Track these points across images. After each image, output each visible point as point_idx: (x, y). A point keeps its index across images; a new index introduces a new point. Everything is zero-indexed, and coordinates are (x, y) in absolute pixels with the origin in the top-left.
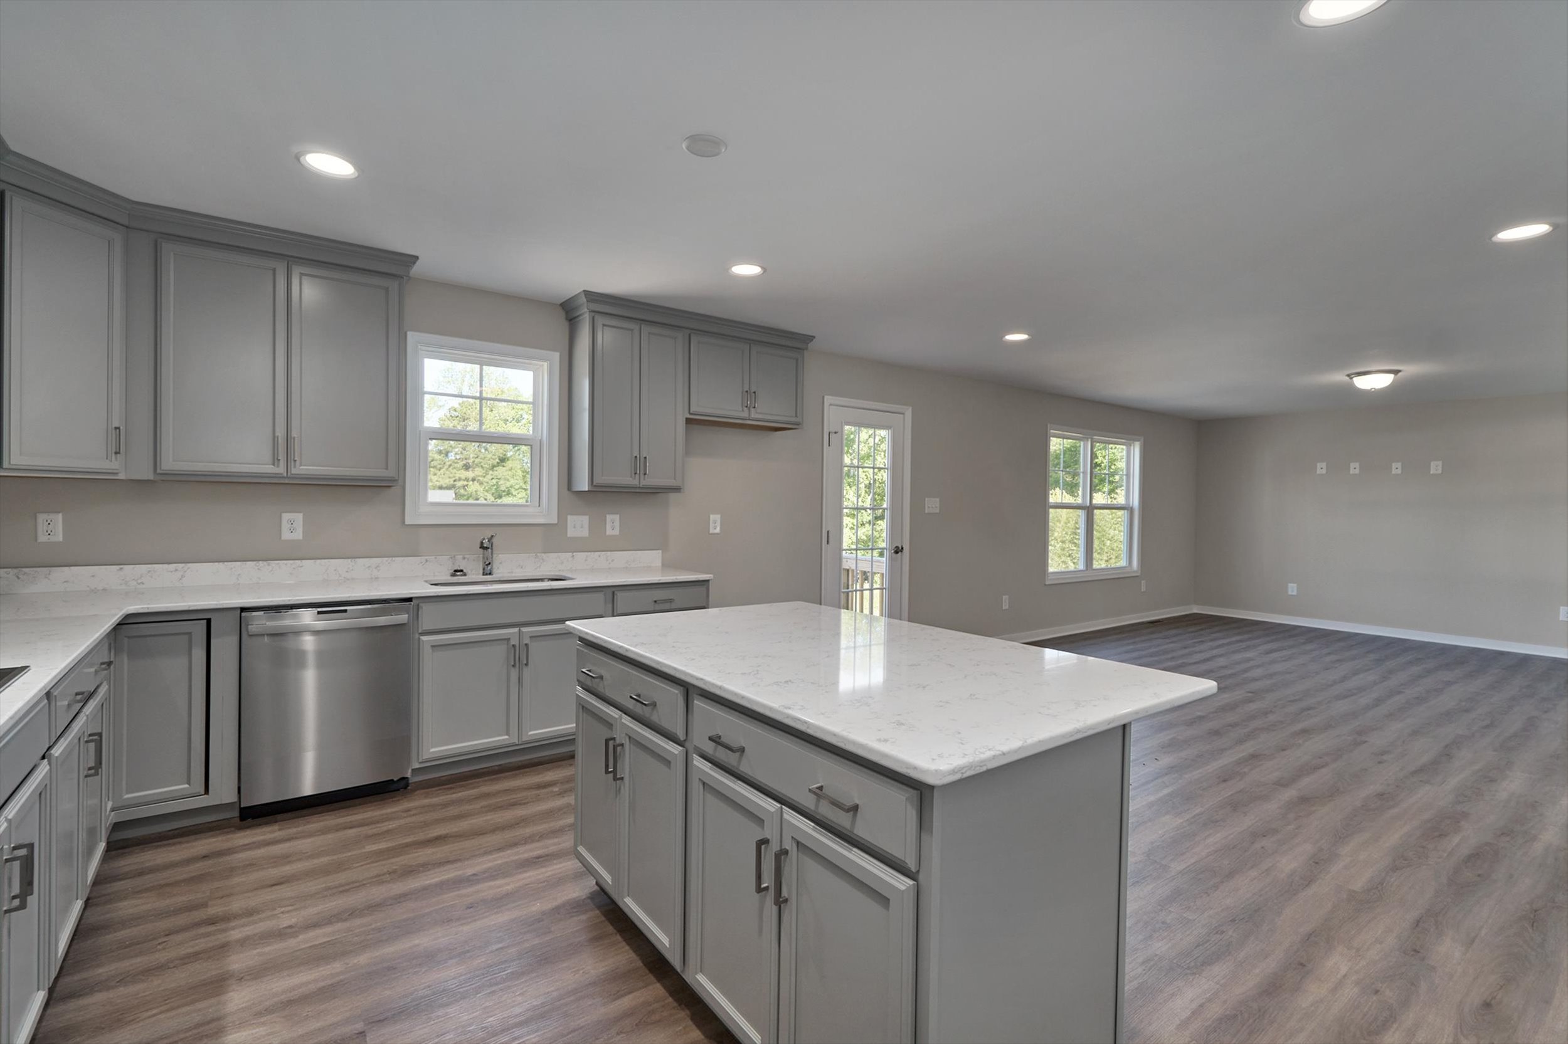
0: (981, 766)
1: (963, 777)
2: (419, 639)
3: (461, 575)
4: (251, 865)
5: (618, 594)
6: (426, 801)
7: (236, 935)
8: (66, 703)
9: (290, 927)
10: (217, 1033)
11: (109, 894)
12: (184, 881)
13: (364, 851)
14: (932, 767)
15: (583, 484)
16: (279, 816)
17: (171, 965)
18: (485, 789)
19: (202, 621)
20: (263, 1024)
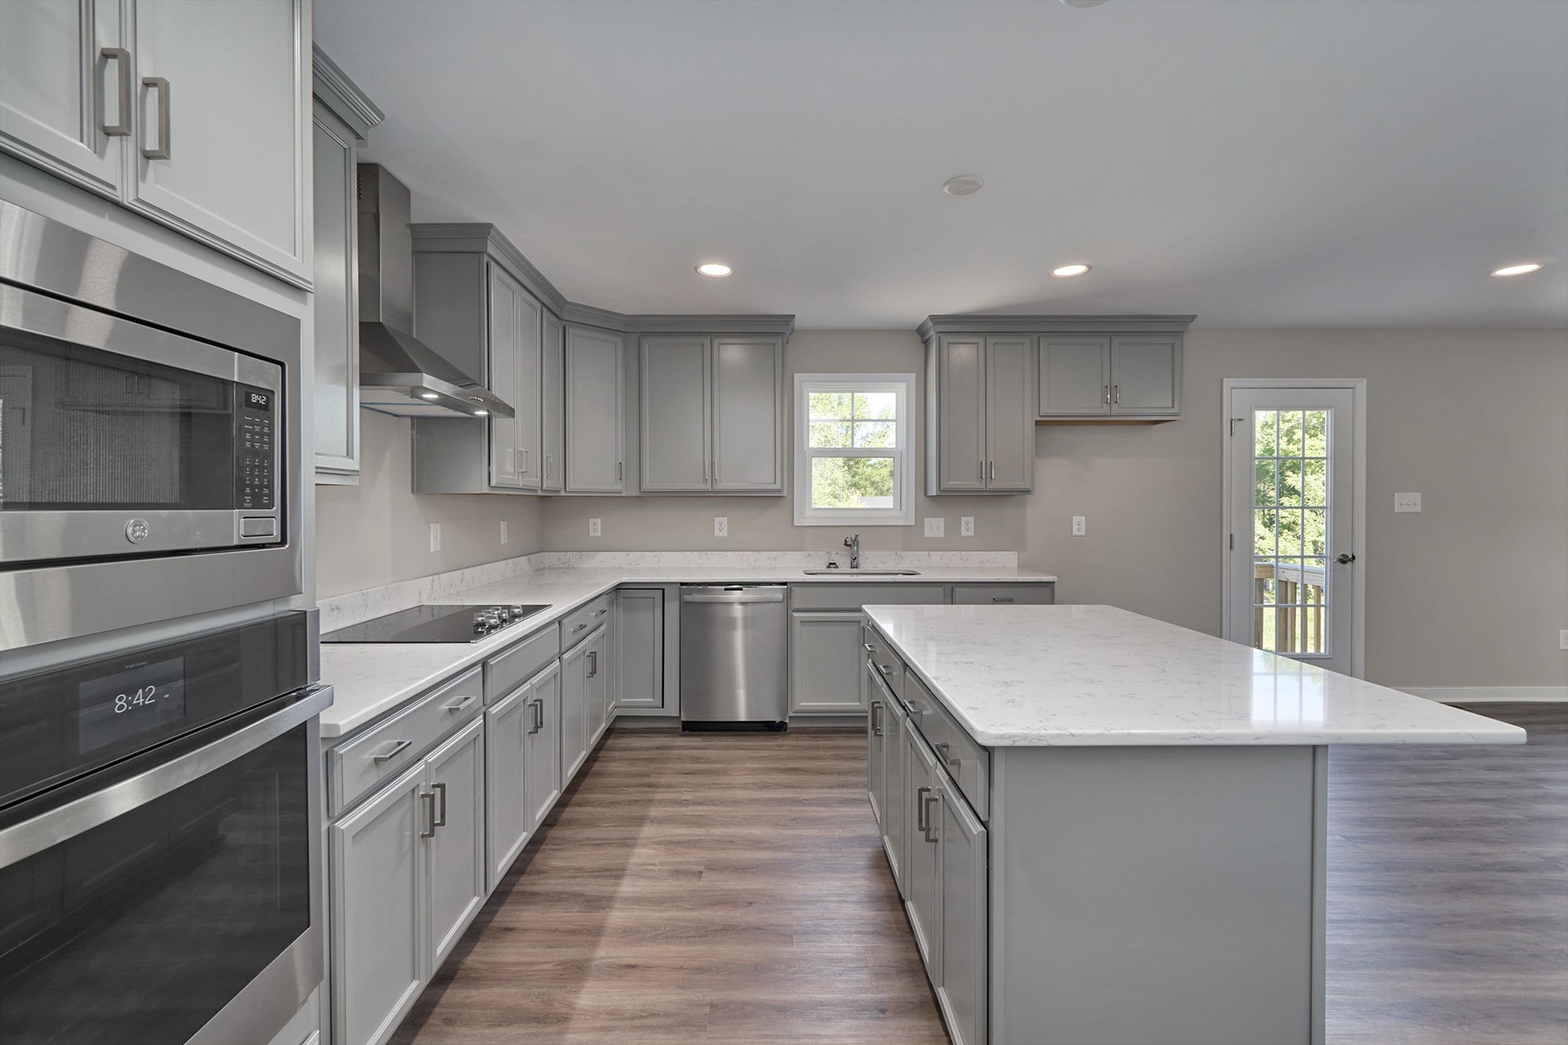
0: (1039, 740)
1: (1014, 745)
2: (792, 615)
3: (835, 568)
4: (680, 759)
5: (957, 590)
6: (795, 743)
7: (658, 796)
8: (572, 630)
9: (686, 800)
10: (632, 846)
11: (609, 757)
12: (644, 759)
13: (744, 766)
14: (993, 731)
15: (933, 491)
16: (704, 733)
17: (623, 803)
18: (838, 742)
19: (659, 590)
20: (654, 849)
